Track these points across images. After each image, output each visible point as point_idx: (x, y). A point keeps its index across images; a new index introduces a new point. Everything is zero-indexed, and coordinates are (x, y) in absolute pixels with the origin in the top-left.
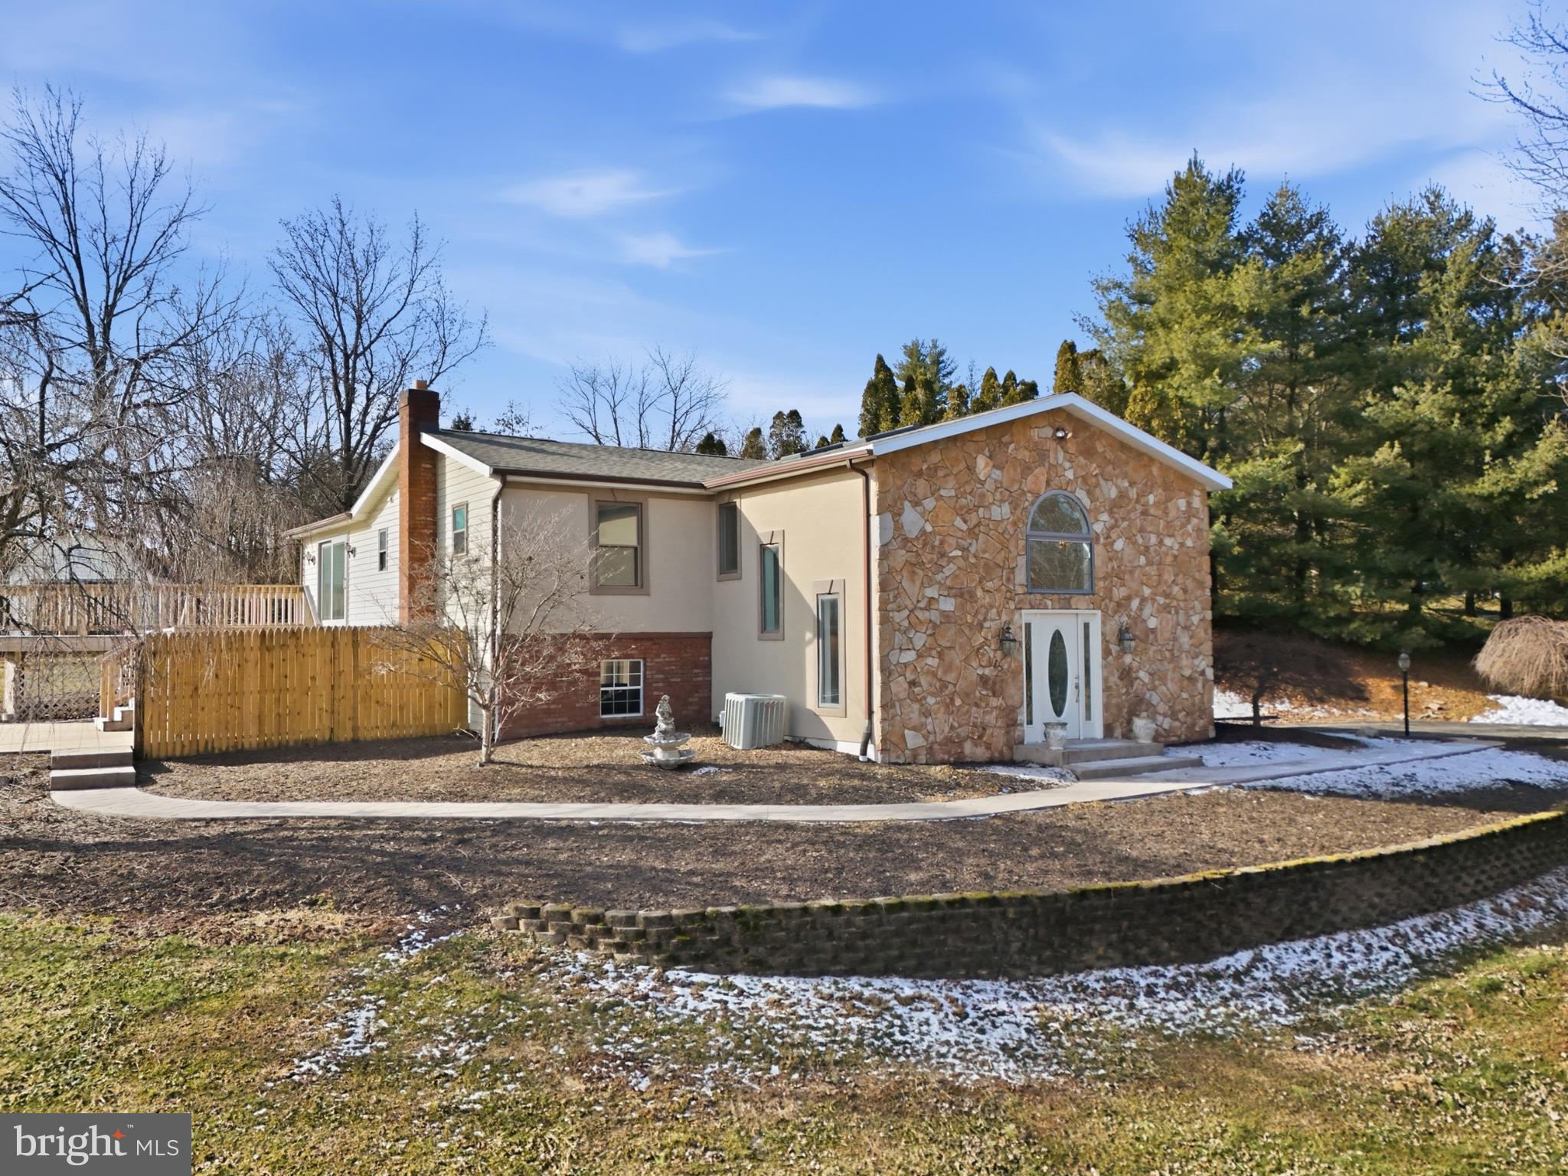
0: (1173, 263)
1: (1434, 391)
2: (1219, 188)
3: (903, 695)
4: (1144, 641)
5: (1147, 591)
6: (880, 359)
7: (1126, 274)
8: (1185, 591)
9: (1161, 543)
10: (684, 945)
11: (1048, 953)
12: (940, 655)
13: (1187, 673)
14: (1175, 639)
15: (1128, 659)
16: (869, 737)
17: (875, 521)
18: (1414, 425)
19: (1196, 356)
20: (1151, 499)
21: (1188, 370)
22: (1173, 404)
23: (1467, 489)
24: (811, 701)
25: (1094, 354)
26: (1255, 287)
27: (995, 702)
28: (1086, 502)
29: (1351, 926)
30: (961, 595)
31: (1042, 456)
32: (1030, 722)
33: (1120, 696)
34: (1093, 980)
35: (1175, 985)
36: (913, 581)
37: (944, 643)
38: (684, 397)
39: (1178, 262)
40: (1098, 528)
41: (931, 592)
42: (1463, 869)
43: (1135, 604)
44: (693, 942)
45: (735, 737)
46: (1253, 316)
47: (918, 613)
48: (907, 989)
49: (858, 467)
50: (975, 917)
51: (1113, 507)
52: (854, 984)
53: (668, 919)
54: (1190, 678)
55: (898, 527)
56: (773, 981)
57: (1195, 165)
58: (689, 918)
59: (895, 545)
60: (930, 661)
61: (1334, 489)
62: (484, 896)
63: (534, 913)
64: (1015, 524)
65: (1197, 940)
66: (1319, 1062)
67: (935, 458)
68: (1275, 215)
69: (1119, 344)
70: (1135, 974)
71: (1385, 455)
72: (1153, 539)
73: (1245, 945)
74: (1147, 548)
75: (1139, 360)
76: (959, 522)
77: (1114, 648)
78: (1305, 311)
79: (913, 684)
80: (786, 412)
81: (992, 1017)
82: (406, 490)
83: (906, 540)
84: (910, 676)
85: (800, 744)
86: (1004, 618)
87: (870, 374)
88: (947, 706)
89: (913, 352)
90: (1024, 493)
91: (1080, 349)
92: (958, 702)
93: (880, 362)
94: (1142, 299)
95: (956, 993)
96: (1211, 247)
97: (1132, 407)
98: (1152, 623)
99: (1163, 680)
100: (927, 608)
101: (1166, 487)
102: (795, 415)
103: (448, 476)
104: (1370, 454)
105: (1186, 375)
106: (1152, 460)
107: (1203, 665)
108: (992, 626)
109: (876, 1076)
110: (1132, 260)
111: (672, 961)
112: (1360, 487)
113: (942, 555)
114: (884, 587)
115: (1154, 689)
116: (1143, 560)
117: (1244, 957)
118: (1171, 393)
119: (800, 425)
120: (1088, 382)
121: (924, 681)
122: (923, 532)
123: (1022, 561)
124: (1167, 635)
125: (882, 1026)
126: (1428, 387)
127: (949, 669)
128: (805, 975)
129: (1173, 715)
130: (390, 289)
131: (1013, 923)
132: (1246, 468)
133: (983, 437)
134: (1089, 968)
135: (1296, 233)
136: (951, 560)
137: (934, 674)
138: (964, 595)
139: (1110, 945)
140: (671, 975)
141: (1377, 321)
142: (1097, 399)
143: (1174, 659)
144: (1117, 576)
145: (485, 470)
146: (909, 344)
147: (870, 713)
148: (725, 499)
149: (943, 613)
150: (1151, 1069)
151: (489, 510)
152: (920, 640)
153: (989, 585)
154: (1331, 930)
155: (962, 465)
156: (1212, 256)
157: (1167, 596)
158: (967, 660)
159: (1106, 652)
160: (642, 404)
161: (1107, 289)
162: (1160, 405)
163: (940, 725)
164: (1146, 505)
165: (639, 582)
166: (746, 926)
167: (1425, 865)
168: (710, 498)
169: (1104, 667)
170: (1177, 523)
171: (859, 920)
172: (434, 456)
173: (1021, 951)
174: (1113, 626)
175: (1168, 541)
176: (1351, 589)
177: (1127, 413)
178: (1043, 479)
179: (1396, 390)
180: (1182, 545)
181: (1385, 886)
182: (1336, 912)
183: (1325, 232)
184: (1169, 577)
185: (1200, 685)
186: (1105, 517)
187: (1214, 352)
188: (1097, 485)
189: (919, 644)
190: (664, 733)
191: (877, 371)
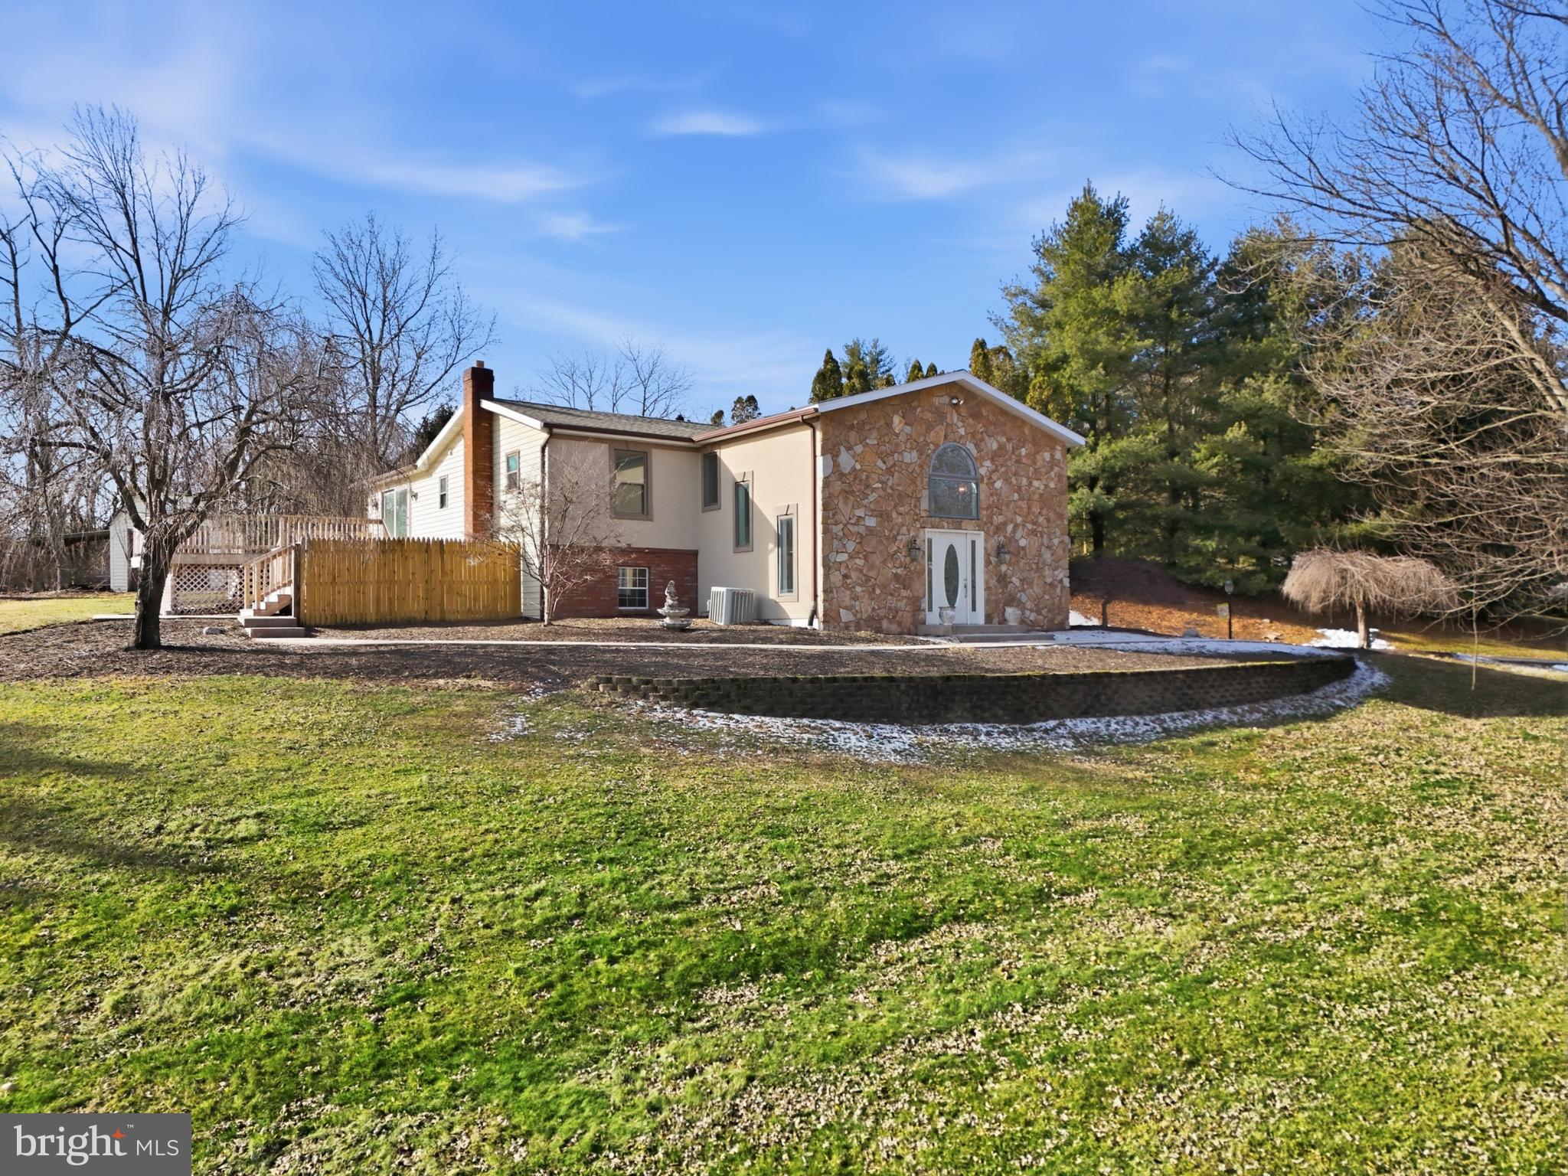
0: (1069, 273)
1: (1276, 382)
2: (1110, 213)
3: (838, 584)
4: (1017, 555)
5: (1019, 520)
6: (829, 353)
7: (1034, 284)
8: (1048, 520)
9: (1030, 484)
10: (702, 696)
11: (926, 712)
12: (866, 558)
13: (1049, 580)
14: (1040, 555)
15: (1004, 568)
16: (814, 613)
17: (820, 460)
18: (1260, 409)
19: (1083, 351)
20: (1023, 451)
21: (1076, 364)
22: (1066, 391)
23: (1302, 462)
24: (773, 592)
25: (1000, 350)
26: (1132, 294)
27: (904, 593)
28: (974, 452)
29: (1129, 713)
30: (881, 516)
31: (941, 416)
32: (930, 609)
33: (997, 594)
34: (952, 728)
35: (1005, 732)
36: (846, 503)
37: (869, 549)
38: (652, 387)
39: (1073, 273)
40: (983, 471)
41: (860, 512)
42: (1212, 686)
43: (1010, 528)
44: (707, 695)
45: (718, 618)
46: (1132, 318)
47: (850, 527)
48: (838, 724)
49: (808, 422)
50: (880, 688)
51: (994, 457)
52: (806, 721)
53: (691, 682)
54: (1051, 584)
55: (836, 465)
56: (757, 718)
57: (1088, 191)
58: (705, 681)
59: (833, 478)
60: (858, 561)
61: (1196, 462)
62: (574, 675)
63: (609, 681)
64: (921, 466)
65: (1022, 711)
66: (1087, 766)
67: (863, 416)
68: (1153, 236)
69: (1021, 343)
70: (980, 726)
71: (1236, 432)
72: (1024, 481)
73: (1054, 718)
74: (1020, 488)
75: (1038, 355)
76: (880, 463)
77: (993, 559)
78: (1174, 315)
79: (846, 576)
80: (745, 398)
81: (890, 739)
82: (470, 443)
83: (842, 475)
84: (844, 571)
85: (766, 623)
86: (912, 534)
87: (819, 365)
88: (870, 594)
89: (854, 351)
90: (928, 444)
91: (990, 346)
92: (878, 591)
93: (829, 358)
94: (1044, 304)
95: (868, 728)
96: (1101, 260)
97: (1033, 394)
98: (1023, 543)
99: (1031, 584)
100: (856, 524)
101: (1035, 443)
102: (752, 400)
103: (502, 432)
104: (1223, 432)
105: (1075, 367)
106: (1024, 422)
107: (1061, 576)
108: (903, 539)
109: (818, 757)
110: (1036, 270)
111: (696, 705)
112: (1215, 460)
113: (868, 486)
114: (825, 508)
115: (1024, 591)
116: (1016, 496)
117: (1052, 723)
118: (1064, 382)
119: (756, 408)
120: (996, 373)
121: (854, 575)
122: (854, 469)
123: (925, 493)
124: (1034, 552)
125: (822, 738)
126: (1272, 378)
127: (872, 567)
128: (776, 716)
129: (1039, 612)
130: (410, 292)
131: (903, 692)
132: (1123, 443)
133: (897, 402)
134: (952, 722)
135: (1171, 250)
136: (874, 490)
137: (861, 571)
138: (883, 516)
139: (965, 709)
140: (695, 712)
141: (1234, 323)
142: (1004, 388)
143: (1039, 569)
144: (997, 507)
145: (538, 424)
146: (851, 343)
147: (816, 596)
148: (709, 450)
149: (868, 528)
150: (983, 763)
151: (539, 454)
152: (851, 546)
153: (901, 509)
154: (1114, 713)
155: (882, 422)
156: (1101, 268)
157: (1034, 523)
158: (884, 562)
159: (988, 563)
160: (614, 395)
161: (1015, 295)
162: (1055, 391)
163: (865, 607)
164: (1020, 455)
165: (644, 510)
166: (739, 686)
167: (1184, 682)
168: (696, 450)
169: (986, 572)
170: (1043, 470)
171: (808, 686)
172: (491, 416)
173: (908, 709)
174: (993, 542)
175: (1036, 483)
176: (1208, 543)
177: (1028, 398)
178: (942, 434)
179: (1246, 380)
180: (1046, 486)
181: (1153, 690)
182: (1118, 704)
183: (1194, 249)
184: (1036, 510)
185: (1058, 590)
186: (988, 463)
187: (1099, 348)
188: (982, 440)
189: (850, 549)
190: (671, 606)
191: (826, 362)
